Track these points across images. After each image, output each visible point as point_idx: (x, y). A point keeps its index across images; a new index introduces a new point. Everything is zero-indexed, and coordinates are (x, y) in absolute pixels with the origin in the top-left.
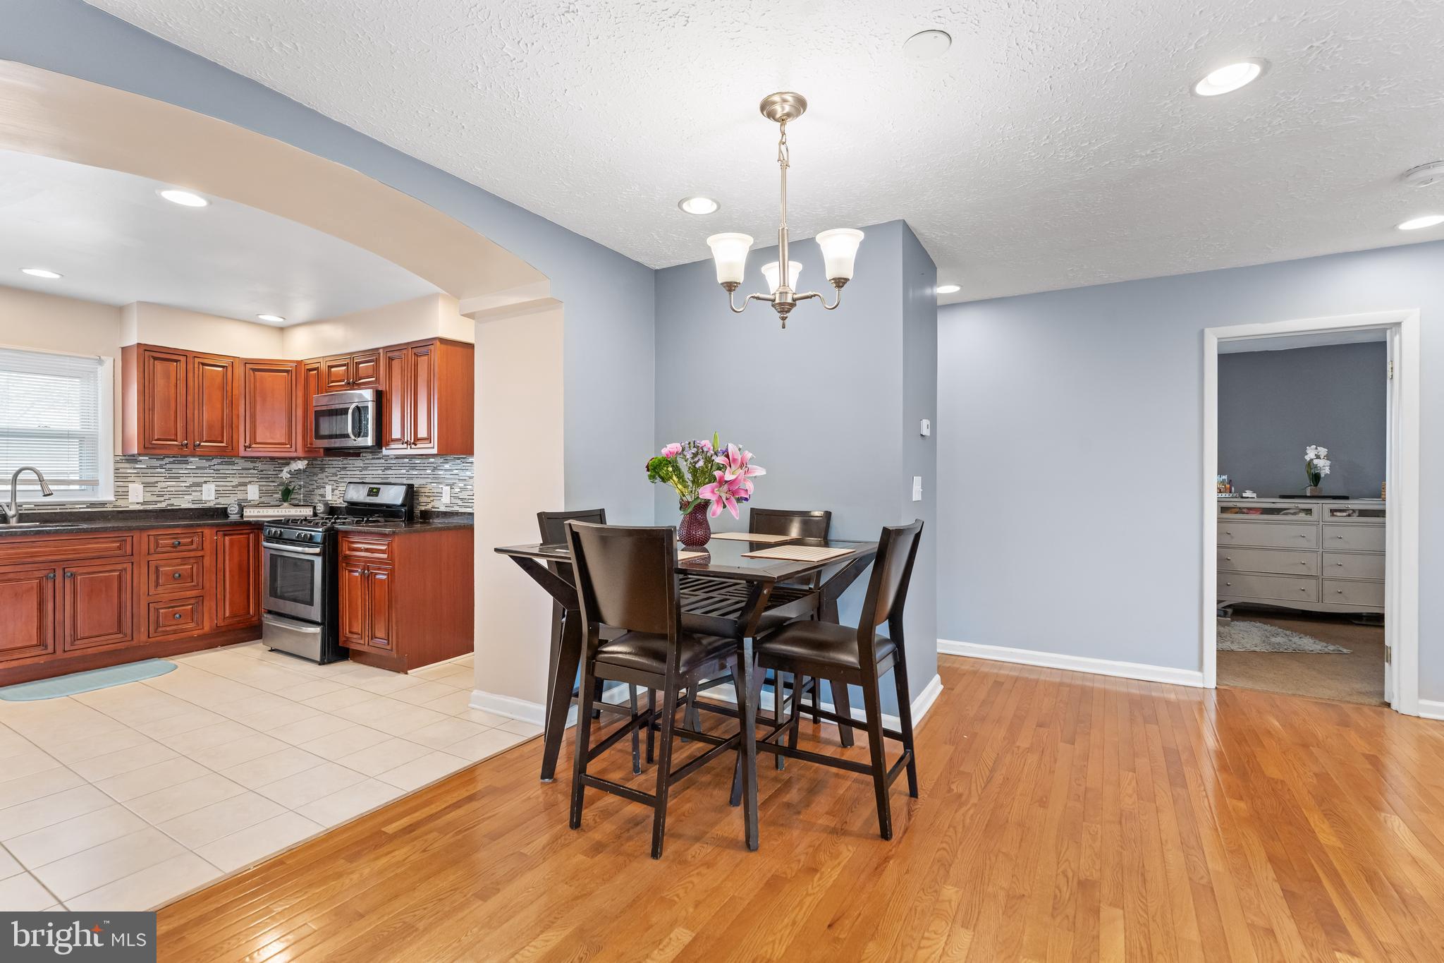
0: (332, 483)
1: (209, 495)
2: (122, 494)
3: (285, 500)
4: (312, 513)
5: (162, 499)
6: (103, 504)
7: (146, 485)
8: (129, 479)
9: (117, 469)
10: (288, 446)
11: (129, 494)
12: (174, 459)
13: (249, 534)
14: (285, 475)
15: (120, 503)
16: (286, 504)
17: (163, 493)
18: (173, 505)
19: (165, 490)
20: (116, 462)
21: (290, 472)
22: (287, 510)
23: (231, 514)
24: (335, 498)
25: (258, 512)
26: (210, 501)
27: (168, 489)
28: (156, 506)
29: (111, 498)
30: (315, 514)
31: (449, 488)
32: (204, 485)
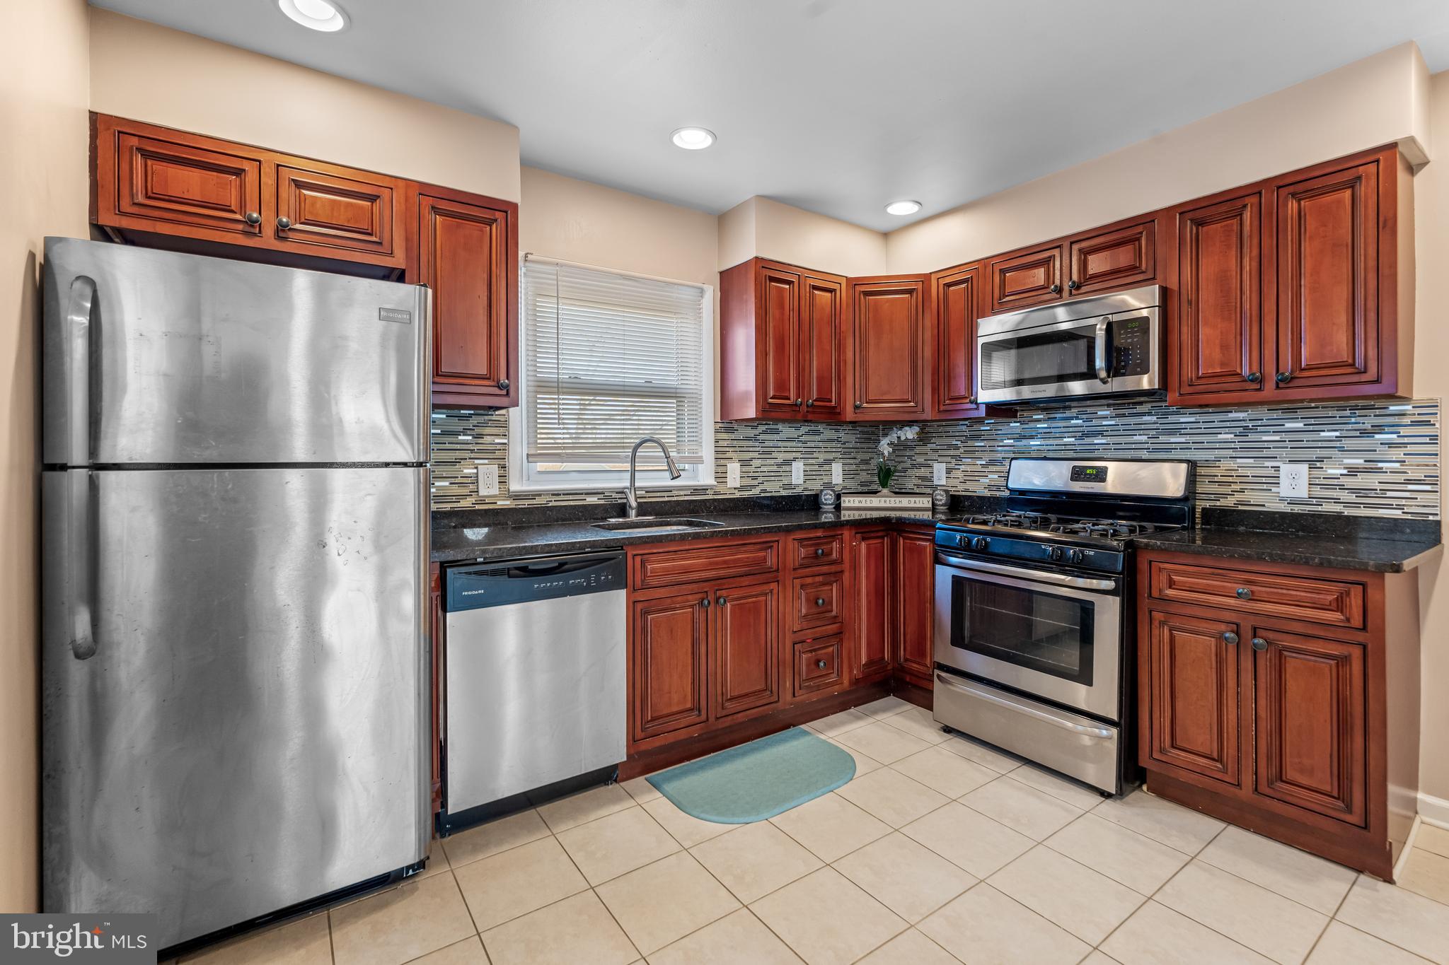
0: (949, 459)
1: (798, 477)
2: (721, 476)
3: (884, 485)
4: (930, 505)
5: (755, 482)
6: (704, 490)
7: (745, 463)
8: (728, 455)
9: (717, 441)
10: (912, 404)
11: (728, 475)
12: (767, 426)
13: (882, 537)
14: (885, 447)
15: (721, 488)
16: (885, 491)
17: (757, 474)
18: (764, 491)
19: (759, 470)
20: (717, 432)
21: (891, 444)
22: (888, 499)
23: (826, 504)
24: (955, 482)
25: (860, 502)
26: (798, 485)
27: (762, 469)
28: (751, 493)
29: (710, 481)
30: (934, 509)
31: (1305, 467)
32: (793, 463)
